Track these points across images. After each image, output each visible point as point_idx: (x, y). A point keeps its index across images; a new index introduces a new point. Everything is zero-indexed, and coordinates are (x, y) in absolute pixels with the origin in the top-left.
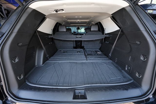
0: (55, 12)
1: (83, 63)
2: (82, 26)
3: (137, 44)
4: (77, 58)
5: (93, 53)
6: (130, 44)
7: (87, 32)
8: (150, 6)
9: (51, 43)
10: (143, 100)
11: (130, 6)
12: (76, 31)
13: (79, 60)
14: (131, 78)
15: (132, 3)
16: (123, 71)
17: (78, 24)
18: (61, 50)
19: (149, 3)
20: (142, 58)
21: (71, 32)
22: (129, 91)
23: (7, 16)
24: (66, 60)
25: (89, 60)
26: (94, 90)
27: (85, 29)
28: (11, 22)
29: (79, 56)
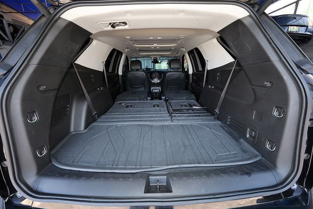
0: (110, 28)
1: (165, 126)
2: (163, 56)
3: (265, 87)
4: (152, 117)
5: (184, 108)
6: (253, 87)
7: (172, 67)
8: (293, 20)
9: (100, 89)
10: (280, 193)
11: (250, 16)
12: (150, 66)
13: (157, 121)
14: (256, 152)
15: (255, 11)
16: (242, 140)
17: (155, 53)
18: (121, 103)
19: (292, 12)
20: (275, 113)
21: (141, 69)
22: (252, 176)
23: (13, 38)
24: (131, 121)
25: (177, 120)
26: (186, 176)
27: (169, 64)
28: (26, 46)
29: (156, 114)
